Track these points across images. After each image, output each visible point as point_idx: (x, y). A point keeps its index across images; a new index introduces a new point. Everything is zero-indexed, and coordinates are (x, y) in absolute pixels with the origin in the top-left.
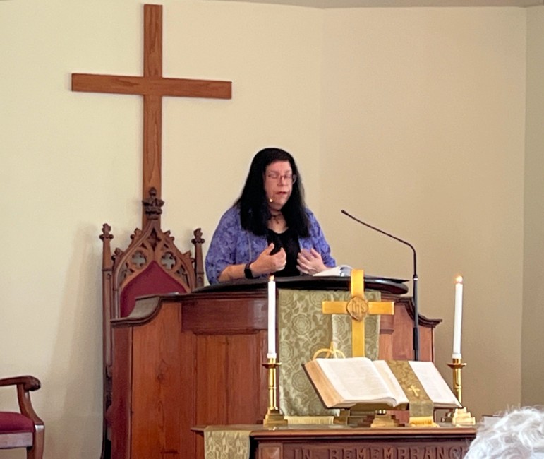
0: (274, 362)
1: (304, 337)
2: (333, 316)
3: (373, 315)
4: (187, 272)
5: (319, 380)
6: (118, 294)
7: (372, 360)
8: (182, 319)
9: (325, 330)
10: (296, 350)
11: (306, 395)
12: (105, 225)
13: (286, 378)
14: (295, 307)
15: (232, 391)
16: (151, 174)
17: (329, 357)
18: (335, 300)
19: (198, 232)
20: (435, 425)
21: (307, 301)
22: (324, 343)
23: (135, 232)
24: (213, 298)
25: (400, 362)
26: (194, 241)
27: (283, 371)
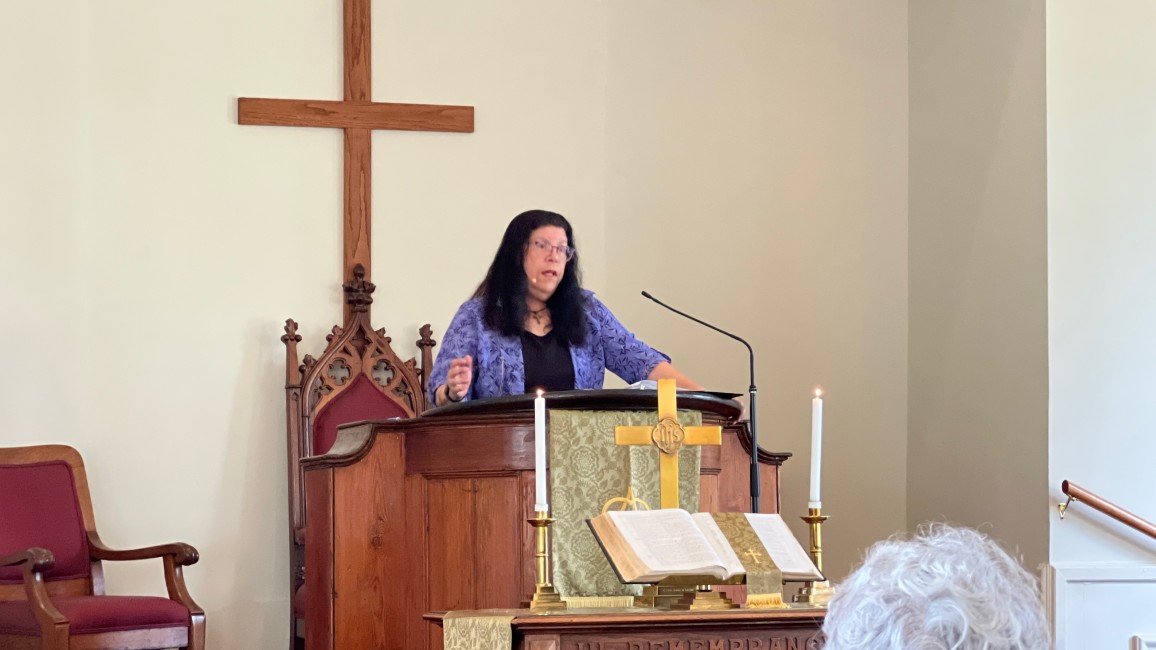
0: (545, 517)
1: (589, 481)
2: (632, 448)
3: (691, 446)
4: (410, 390)
5: (612, 542)
6: (310, 422)
7: (691, 513)
8: (408, 458)
9: (619, 471)
10: (576, 499)
11: (592, 566)
12: (289, 322)
13: (562, 540)
14: (575, 434)
15: (482, 562)
16: (356, 246)
17: (626, 509)
18: (634, 425)
19: (426, 331)
20: (784, 606)
21: (592, 428)
22: (618, 489)
23: (333, 332)
24: (451, 425)
25: (732, 514)
26: (420, 344)
27: (558, 531)
